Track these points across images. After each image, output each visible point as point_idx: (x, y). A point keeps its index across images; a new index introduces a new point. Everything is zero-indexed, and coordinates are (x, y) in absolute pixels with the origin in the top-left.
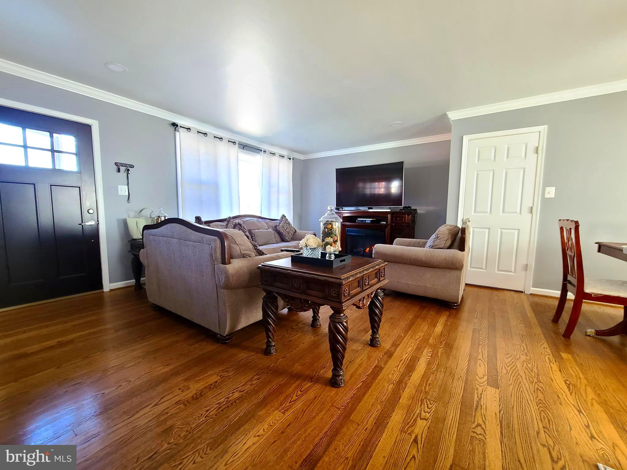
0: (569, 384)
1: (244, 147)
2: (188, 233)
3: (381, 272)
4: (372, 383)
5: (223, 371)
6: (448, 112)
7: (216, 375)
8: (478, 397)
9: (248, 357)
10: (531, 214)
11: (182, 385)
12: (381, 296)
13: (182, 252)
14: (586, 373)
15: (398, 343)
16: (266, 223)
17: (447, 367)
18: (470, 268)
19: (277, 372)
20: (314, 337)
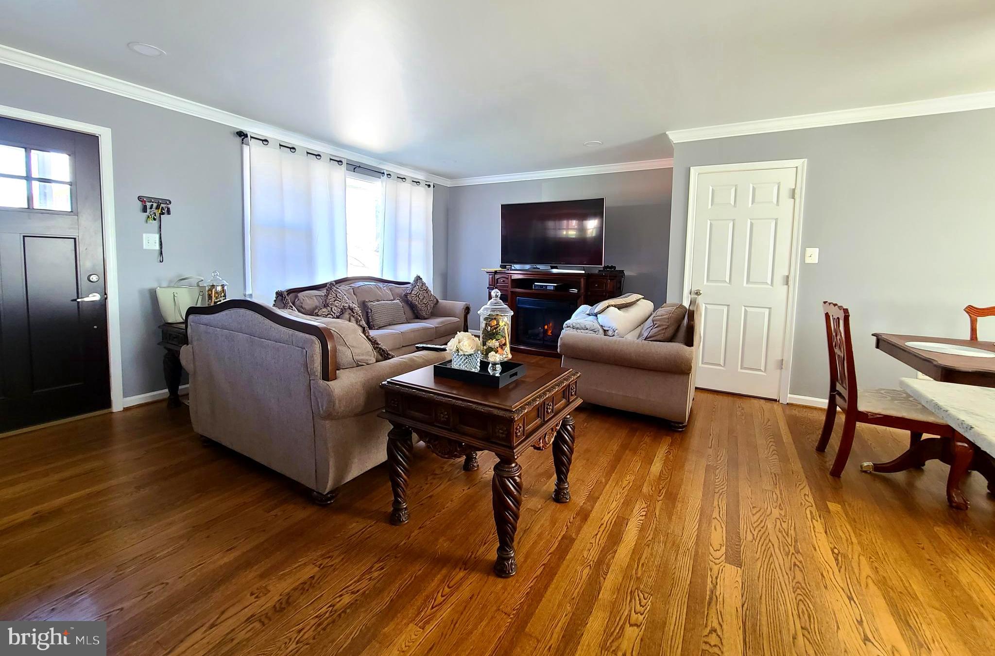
0: (837, 553)
1: (356, 168)
2: (265, 327)
3: (572, 389)
4: (558, 566)
5: (323, 556)
6: (669, 131)
7: (311, 565)
8: (712, 582)
9: (364, 528)
10: (786, 287)
11: (256, 586)
12: (572, 424)
13: (255, 355)
14: (861, 535)
15: (597, 494)
16: (390, 289)
17: (668, 533)
18: (702, 363)
19: (411, 555)
20: (469, 488)
